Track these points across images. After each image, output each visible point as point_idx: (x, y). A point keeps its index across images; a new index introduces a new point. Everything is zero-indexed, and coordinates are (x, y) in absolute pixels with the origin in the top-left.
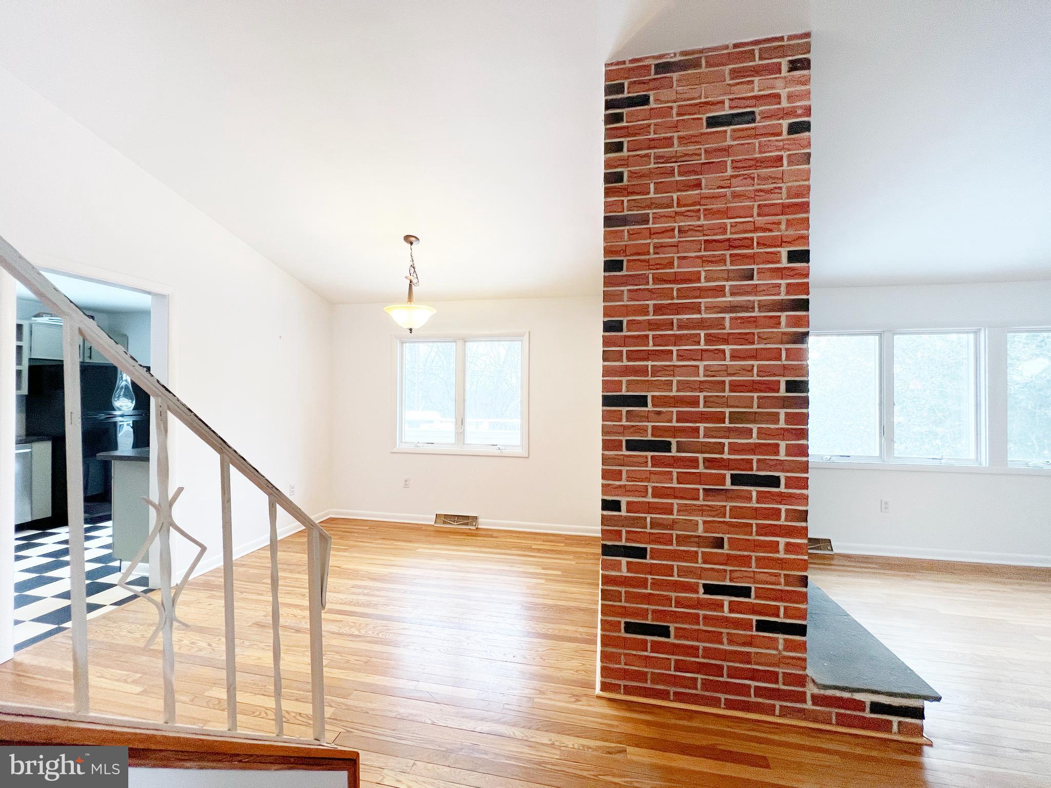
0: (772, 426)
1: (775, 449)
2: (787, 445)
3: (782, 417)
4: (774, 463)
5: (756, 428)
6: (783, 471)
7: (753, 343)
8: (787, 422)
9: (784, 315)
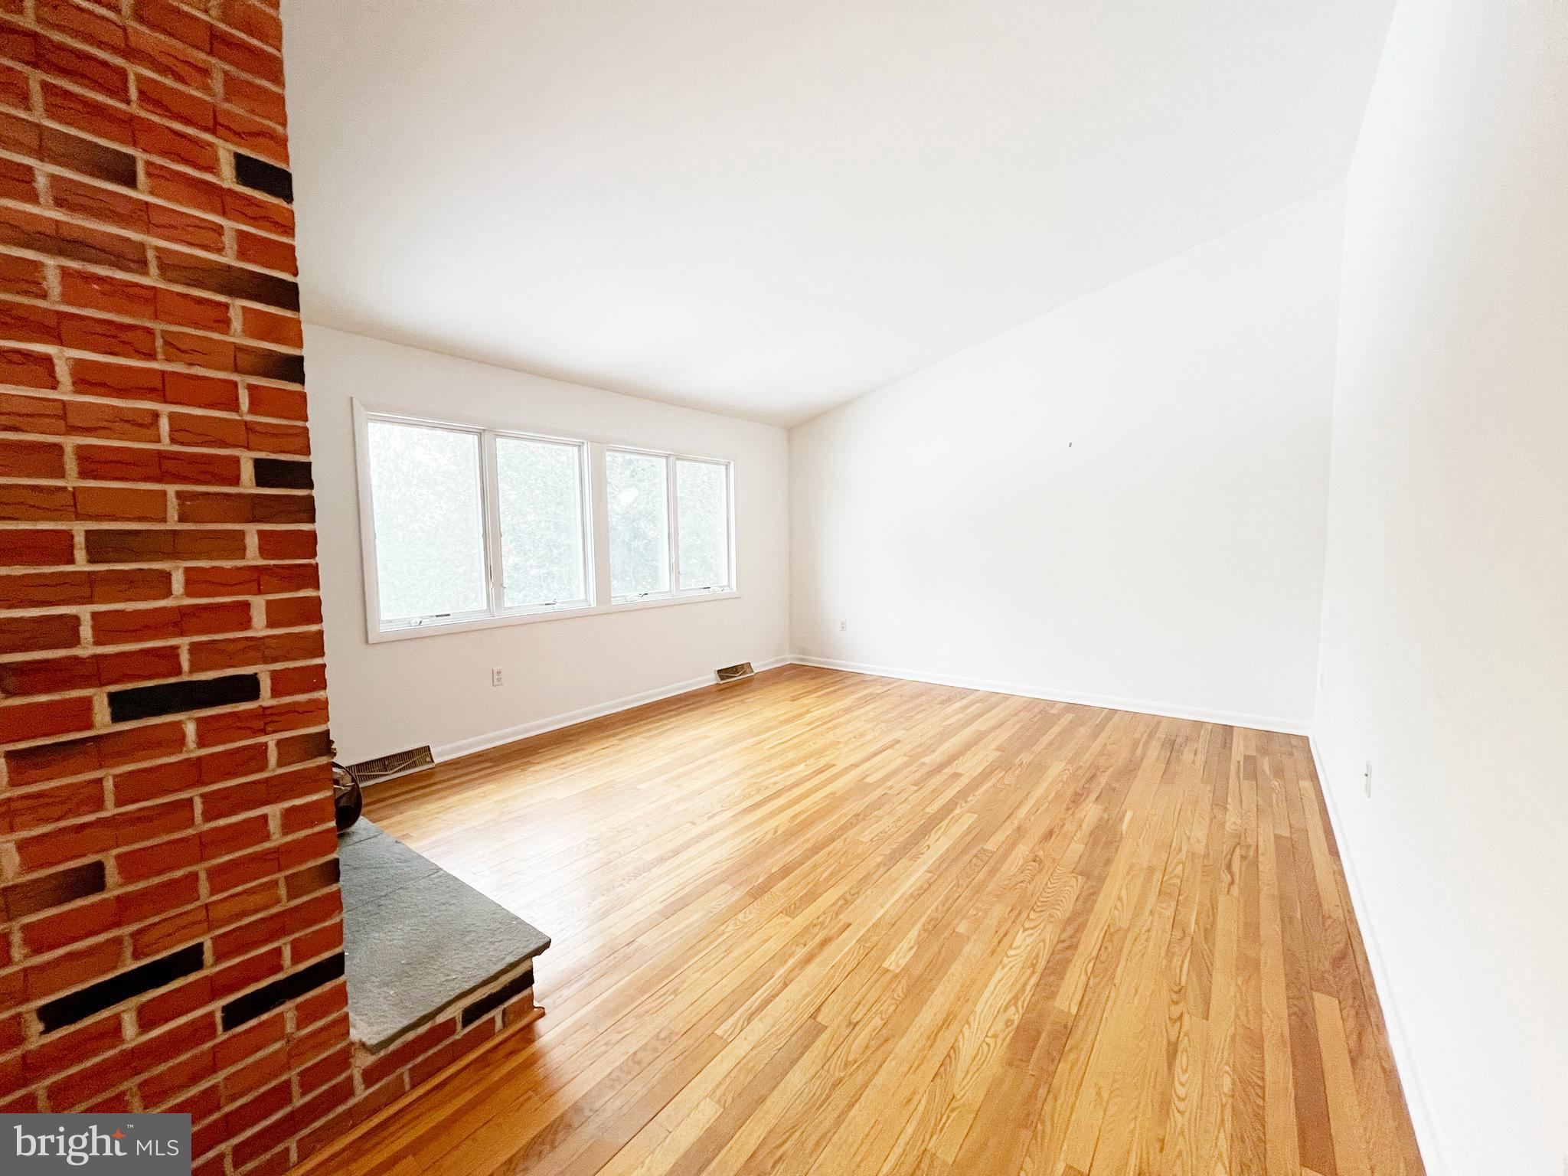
0: (227, 564)
1: (241, 615)
2: (268, 602)
3: (252, 542)
4: (240, 646)
5: (181, 571)
6: (266, 660)
7: (151, 356)
8: (263, 552)
9: (237, 306)
